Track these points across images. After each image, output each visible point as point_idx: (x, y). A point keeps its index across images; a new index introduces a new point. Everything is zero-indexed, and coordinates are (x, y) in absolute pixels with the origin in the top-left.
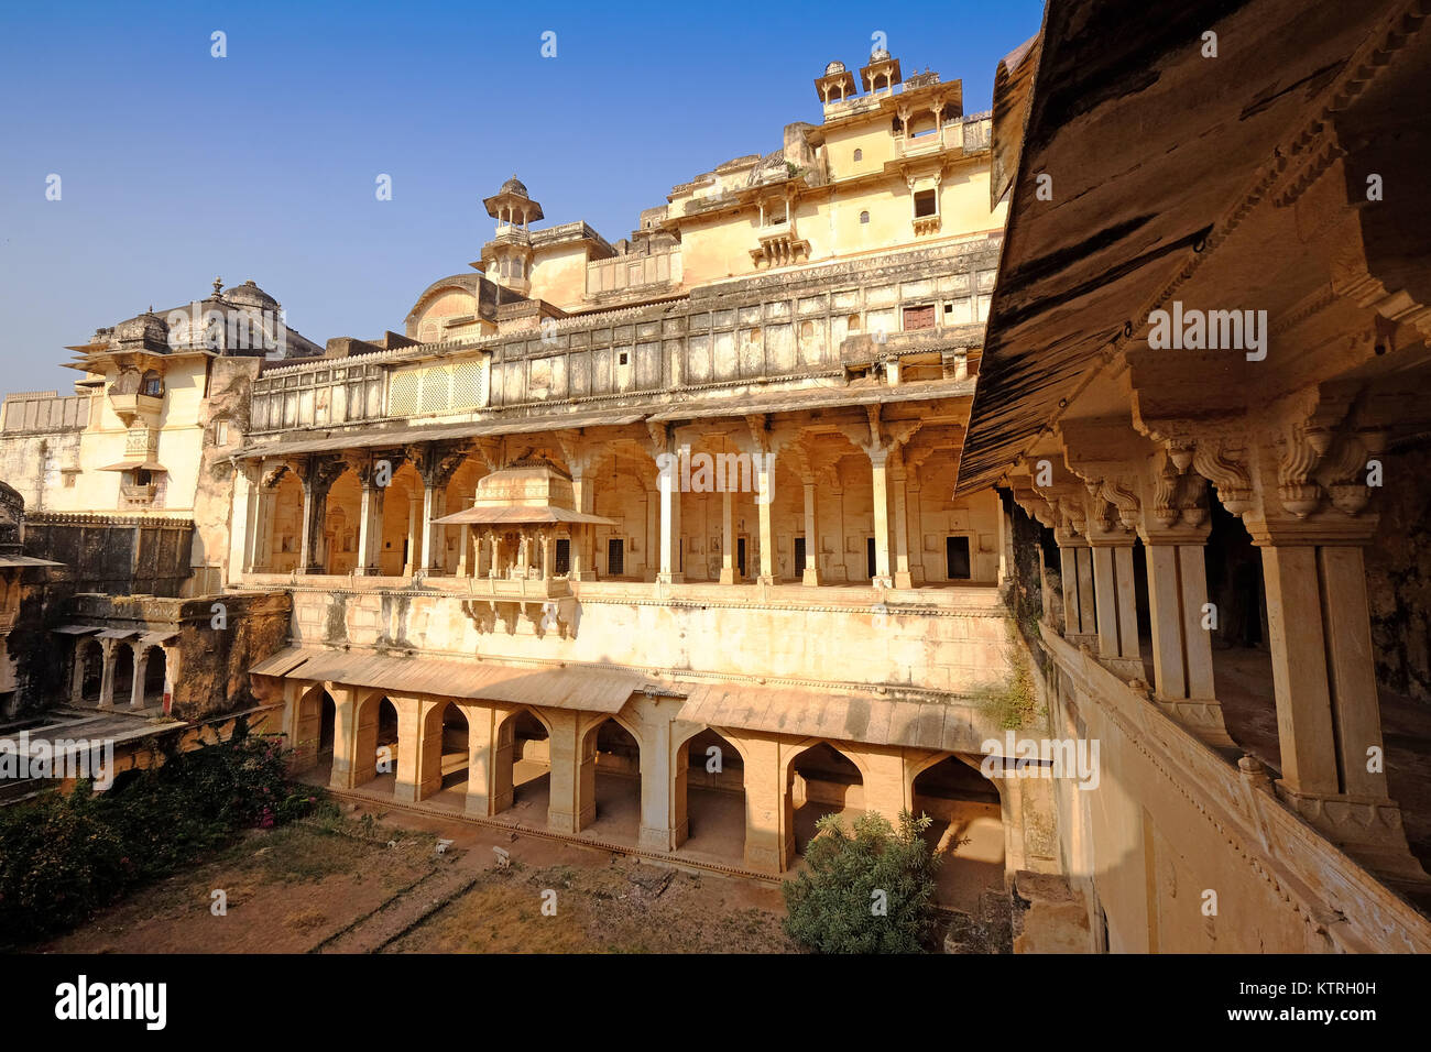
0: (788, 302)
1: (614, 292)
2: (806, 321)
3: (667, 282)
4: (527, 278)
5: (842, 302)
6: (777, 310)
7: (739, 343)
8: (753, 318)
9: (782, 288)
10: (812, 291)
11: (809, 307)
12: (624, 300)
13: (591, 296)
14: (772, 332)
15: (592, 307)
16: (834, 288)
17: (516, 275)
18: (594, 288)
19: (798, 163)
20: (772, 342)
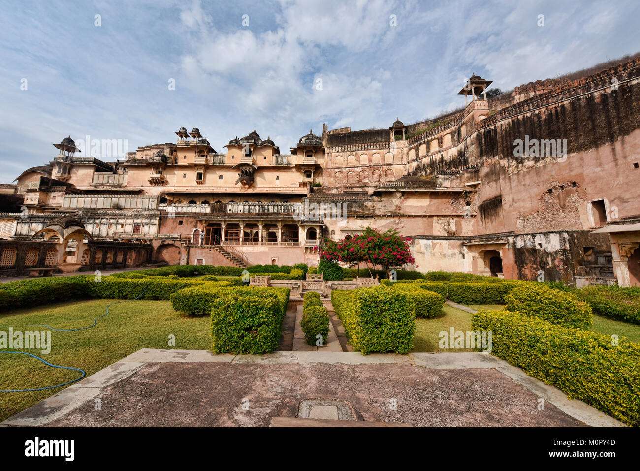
0: (107, 219)
1: (103, 184)
2: (111, 224)
3: (121, 184)
4: (69, 173)
5: (121, 221)
6: (104, 220)
7: (93, 228)
8: (98, 221)
9: (107, 214)
10: (113, 217)
11: (112, 221)
12: (105, 188)
13: (93, 184)
14: (102, 226)
15: (93, 189)
16: (119, 217)
17: (64, 172)
18: (95, 181)
19: (168, 155)
20: (102, 228)
